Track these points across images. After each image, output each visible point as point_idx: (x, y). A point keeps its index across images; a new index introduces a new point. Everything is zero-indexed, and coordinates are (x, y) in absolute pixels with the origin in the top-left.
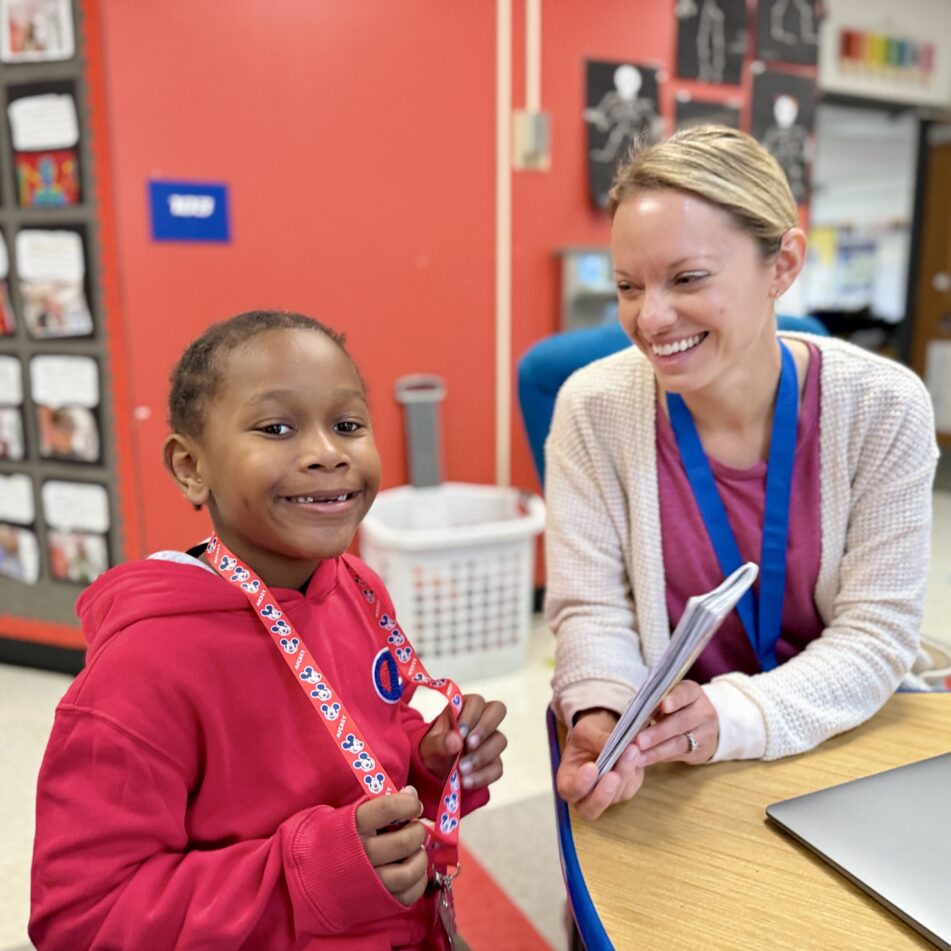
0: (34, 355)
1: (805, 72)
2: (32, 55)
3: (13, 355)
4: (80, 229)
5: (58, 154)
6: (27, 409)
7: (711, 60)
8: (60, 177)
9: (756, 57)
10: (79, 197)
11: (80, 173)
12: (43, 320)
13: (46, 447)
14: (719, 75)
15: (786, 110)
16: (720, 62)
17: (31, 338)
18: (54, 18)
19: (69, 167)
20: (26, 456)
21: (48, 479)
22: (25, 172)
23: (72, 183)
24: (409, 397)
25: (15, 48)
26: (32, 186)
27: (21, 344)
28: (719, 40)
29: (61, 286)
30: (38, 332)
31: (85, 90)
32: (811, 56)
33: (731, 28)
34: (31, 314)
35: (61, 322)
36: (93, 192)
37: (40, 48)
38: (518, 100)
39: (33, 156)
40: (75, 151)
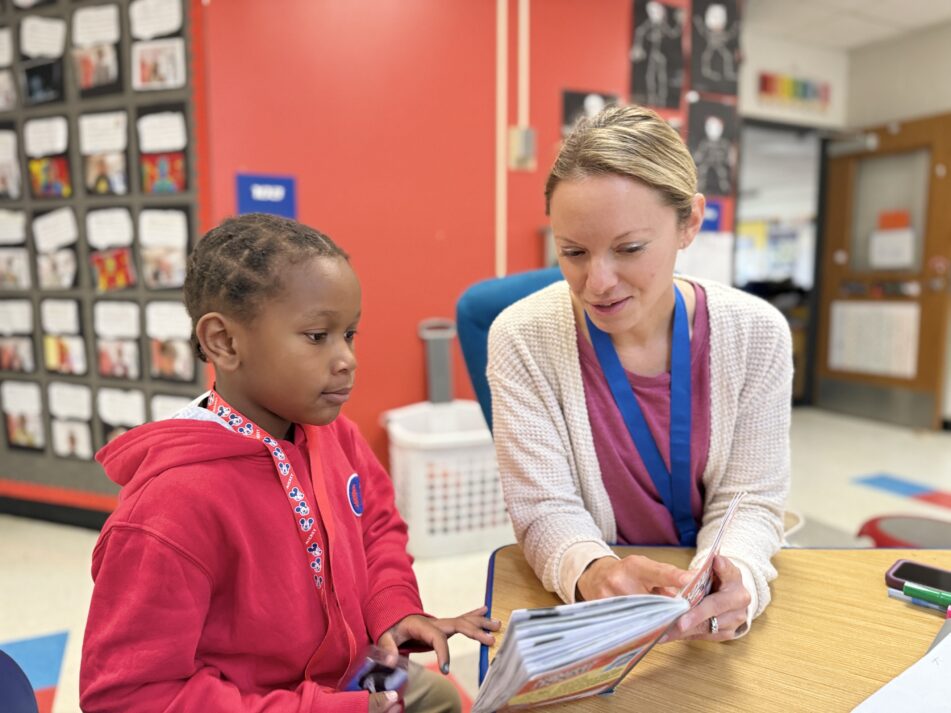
0: (149, 301)
1: (727, 101)
2: (155, 85)
3: (134, 301)
4: (185, 209)
5: (172, 155)
6: (142, 341)
7: (657, 91)
8: (173, 171)
9: (691, 88)
10: (185, 186)
11: (187, 170)
12: (156, 276)
13: (156, 369)
14: (663, 101)
15: (714, 128)
16: (663, 93)
17: (148, 288)
18: (172, 59)
19: (179, 164)
20: (141, 376)
21: (156, 393)
22: (147, 168)
23: (180, 176)
24: (429, 335)
25: (144, 79)
26: (152, 178)
27: (140, 294)
28: (663, 77)
29: (170, 250)
30: (152, 283)
31: (192, 109)
32: (732, 89)
33: (672, 68)
34: (148, 271)
35: (169, 277)
36: (195, 182)
37: (162, 79)
38: (513, 118)
39: (153, 157)
40: (184, 153)
